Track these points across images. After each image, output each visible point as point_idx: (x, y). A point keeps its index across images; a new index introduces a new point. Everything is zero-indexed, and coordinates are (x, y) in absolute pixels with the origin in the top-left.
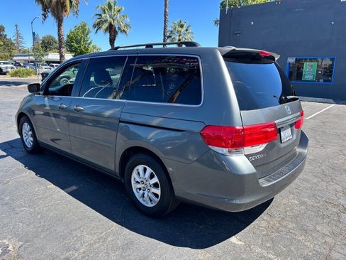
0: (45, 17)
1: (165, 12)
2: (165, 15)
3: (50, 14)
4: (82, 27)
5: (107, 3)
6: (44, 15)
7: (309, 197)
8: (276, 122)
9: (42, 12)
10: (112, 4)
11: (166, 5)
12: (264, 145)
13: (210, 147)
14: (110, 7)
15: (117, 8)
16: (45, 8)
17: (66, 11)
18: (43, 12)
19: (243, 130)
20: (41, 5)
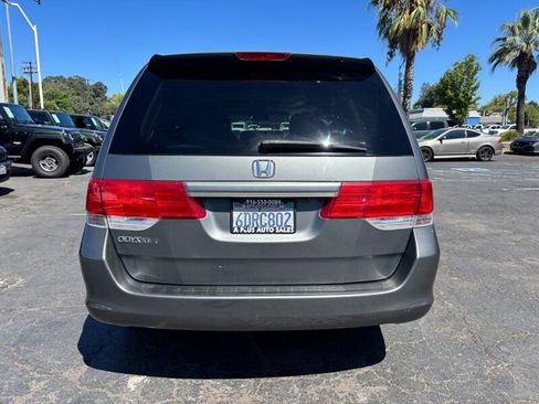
0: (391, 56)
4: (466, 64)
5: (522, 15)
6: (391, 54)
9: (388, 50)
10: (531, 17)
14: (526, 22)
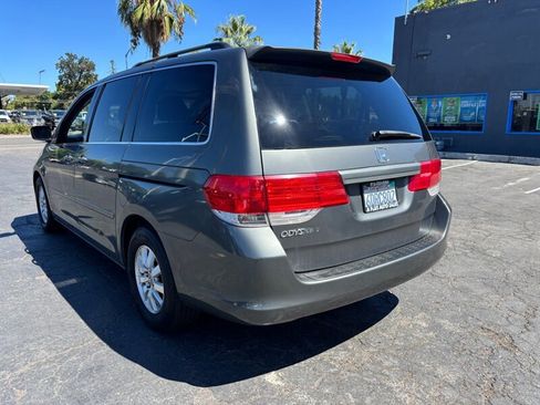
0: (135, 44)
1: (316, 29)
2: (316, 34)
3: (141, 40)
5: (231, 20)
6: (135, 42)
7: (453, 319)
8: (341, 173)
9: (131, 37)
10: (238, 23)
11: (317, 18)
12: (315, 212)
13: (216, 212)
14: (235, 27)
15: (245, 28)
16: (135, 32)
17: (163, 34)
18: (133, 38)
19: (264, 182)
20: (128, 27)
